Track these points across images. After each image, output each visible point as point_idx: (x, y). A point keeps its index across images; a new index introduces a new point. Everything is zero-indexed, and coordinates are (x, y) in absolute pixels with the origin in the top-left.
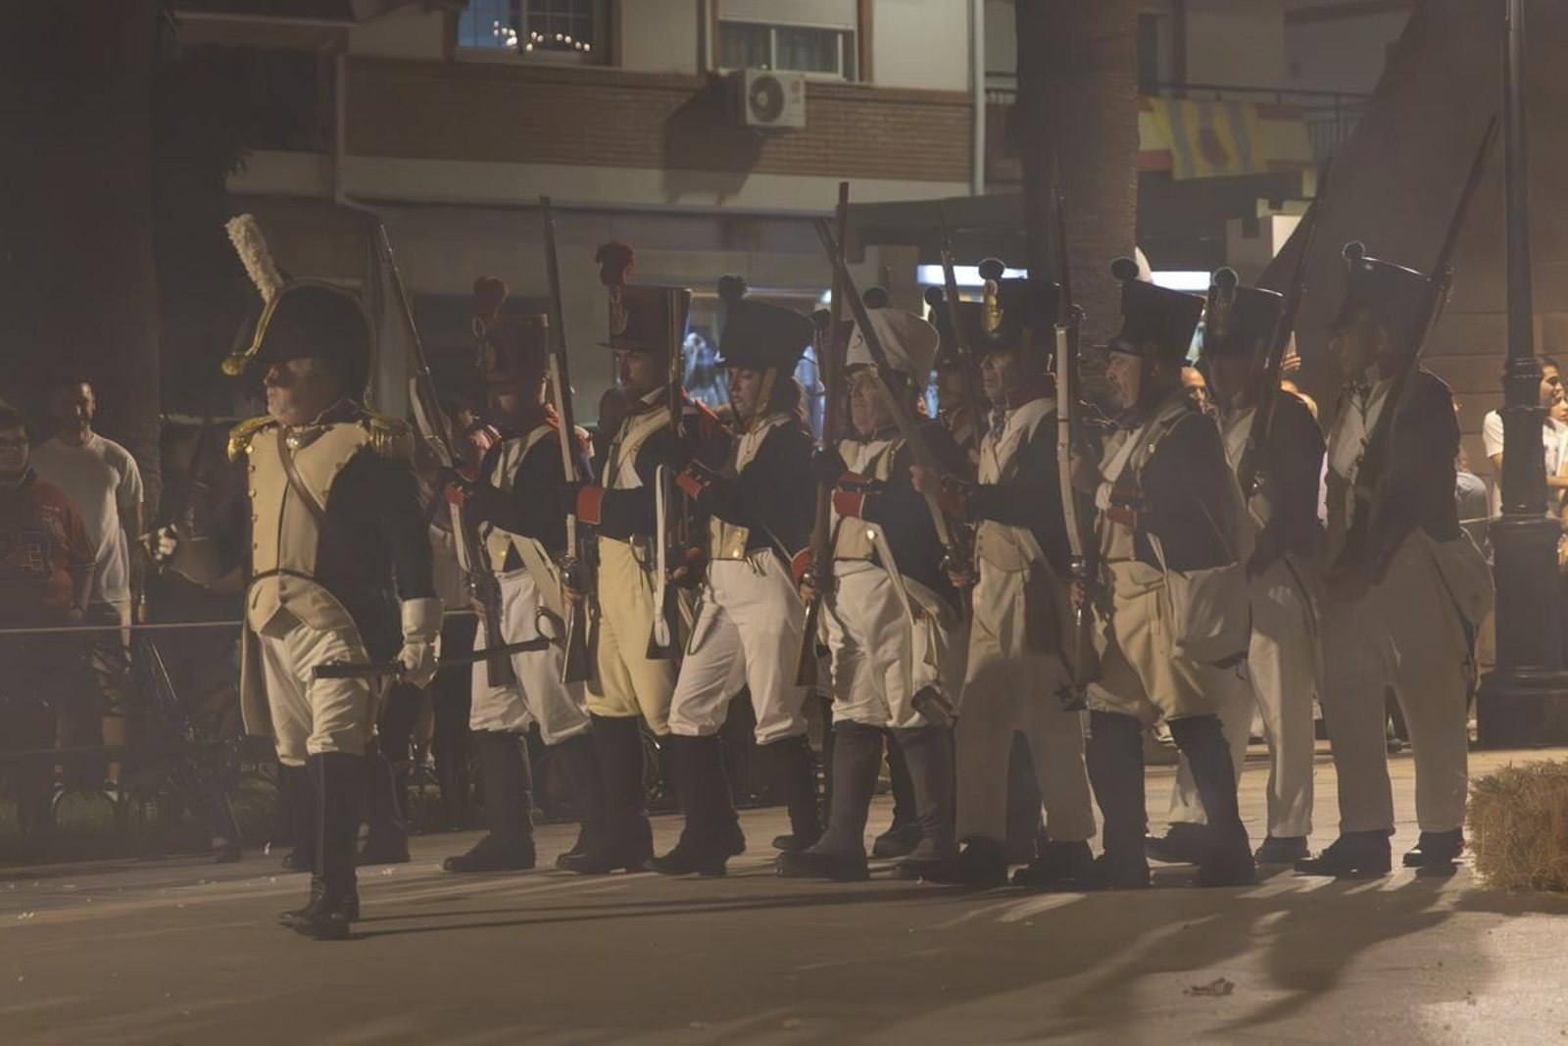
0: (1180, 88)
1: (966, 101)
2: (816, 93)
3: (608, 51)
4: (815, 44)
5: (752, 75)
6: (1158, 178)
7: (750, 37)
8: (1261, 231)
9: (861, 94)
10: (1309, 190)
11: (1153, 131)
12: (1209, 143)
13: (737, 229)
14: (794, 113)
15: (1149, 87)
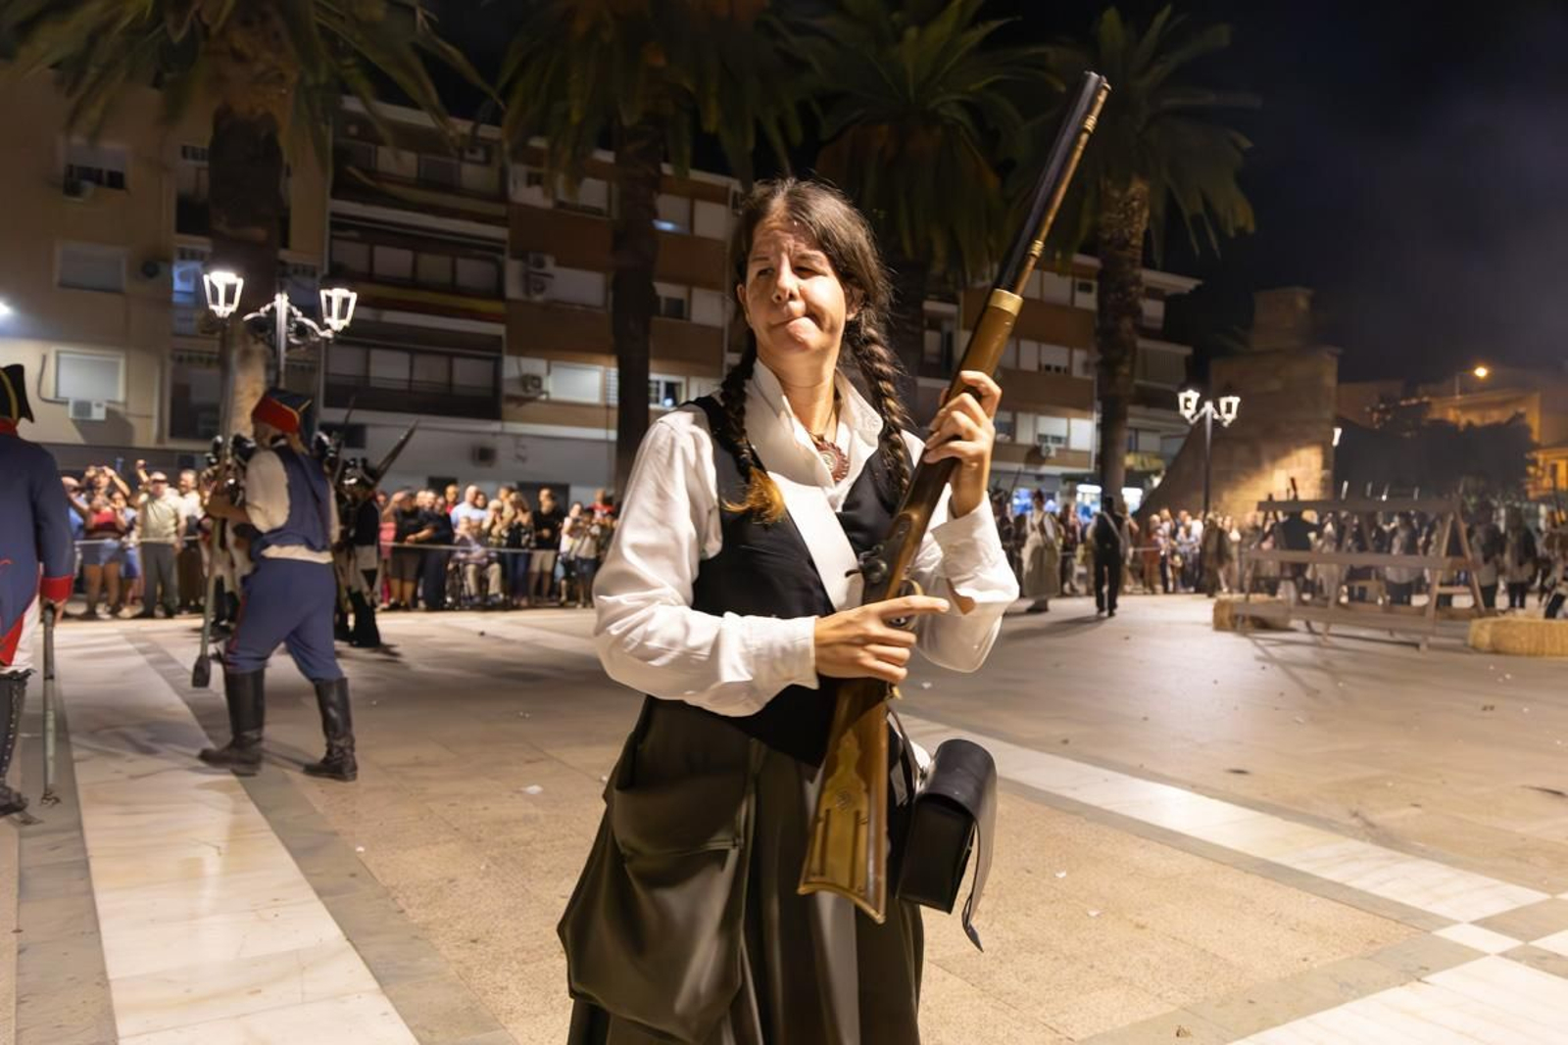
0: (1136, 451)
1: (1089, 453)
2: (1058, 450)
3: (1014, 438)
4: (1058, 439)
5: (1044, 445)
6: (1130, 472)
7: (1043, 438)
8: (1151, 482)
9: (1067, 450)
10: (1163, 473)
11: (1130, 460)
12: (1143, 464)
13: (1040, 477)
14: (1053, 454)
15: (1129, 451)
